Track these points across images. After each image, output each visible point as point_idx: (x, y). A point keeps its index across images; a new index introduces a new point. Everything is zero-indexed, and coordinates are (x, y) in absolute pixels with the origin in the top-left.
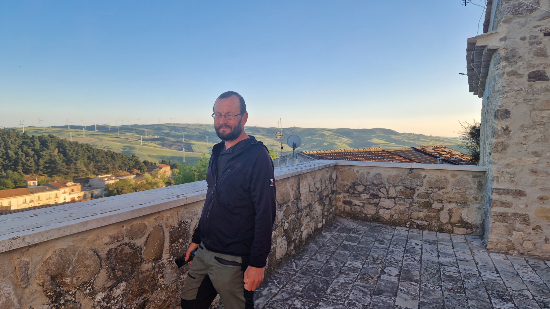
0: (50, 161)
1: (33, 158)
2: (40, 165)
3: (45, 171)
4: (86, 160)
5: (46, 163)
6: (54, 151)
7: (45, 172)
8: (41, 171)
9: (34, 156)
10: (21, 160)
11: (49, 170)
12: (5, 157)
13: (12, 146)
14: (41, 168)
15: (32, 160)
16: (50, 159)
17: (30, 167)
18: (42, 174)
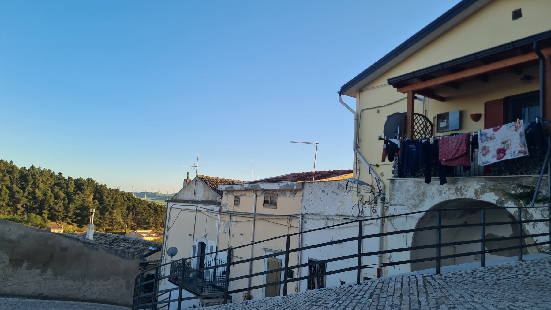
0: (81, 207)
1: (62, 202)
2: (69, 212)
3: (75, 218)
4: (124, 210)
5: (77, 208)
6: (89, 196)
7: (75, 220)
8: (70, 218)
9: (64, 199)
10: (48, 202)
11: (79, 218)
12: (30, 197)
13: (41, 185)
14: (70, 214)
15: (61, 204)
16: (82, 205)
17: (57, 212)
18: (71, 222)
